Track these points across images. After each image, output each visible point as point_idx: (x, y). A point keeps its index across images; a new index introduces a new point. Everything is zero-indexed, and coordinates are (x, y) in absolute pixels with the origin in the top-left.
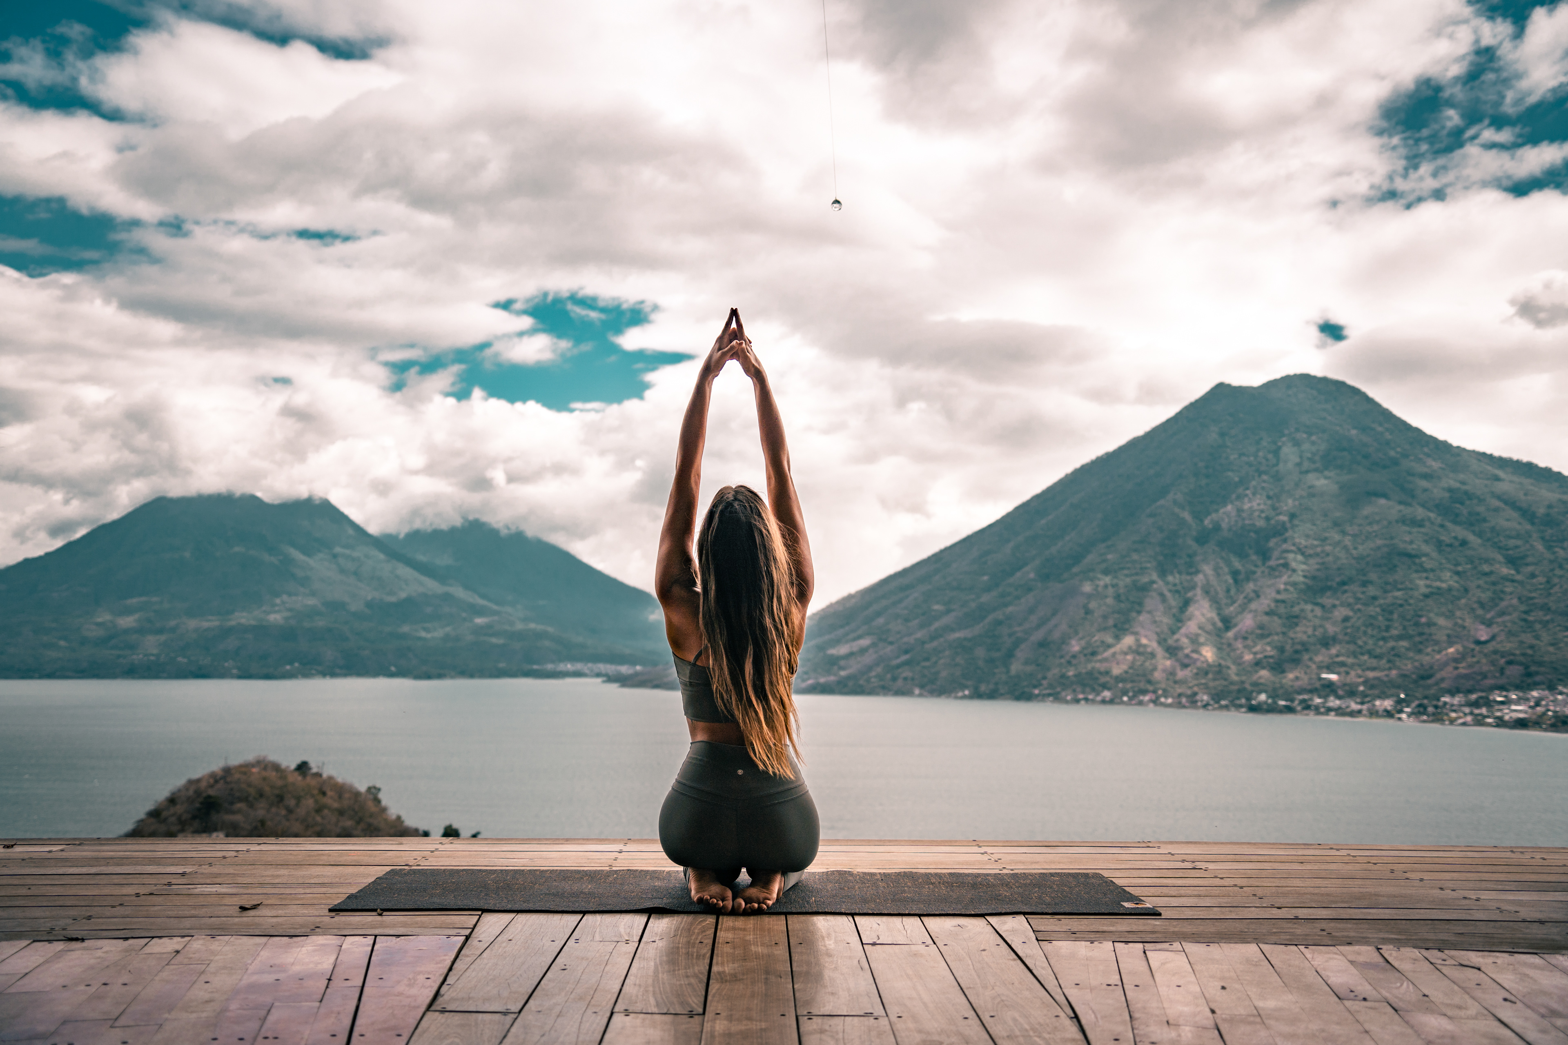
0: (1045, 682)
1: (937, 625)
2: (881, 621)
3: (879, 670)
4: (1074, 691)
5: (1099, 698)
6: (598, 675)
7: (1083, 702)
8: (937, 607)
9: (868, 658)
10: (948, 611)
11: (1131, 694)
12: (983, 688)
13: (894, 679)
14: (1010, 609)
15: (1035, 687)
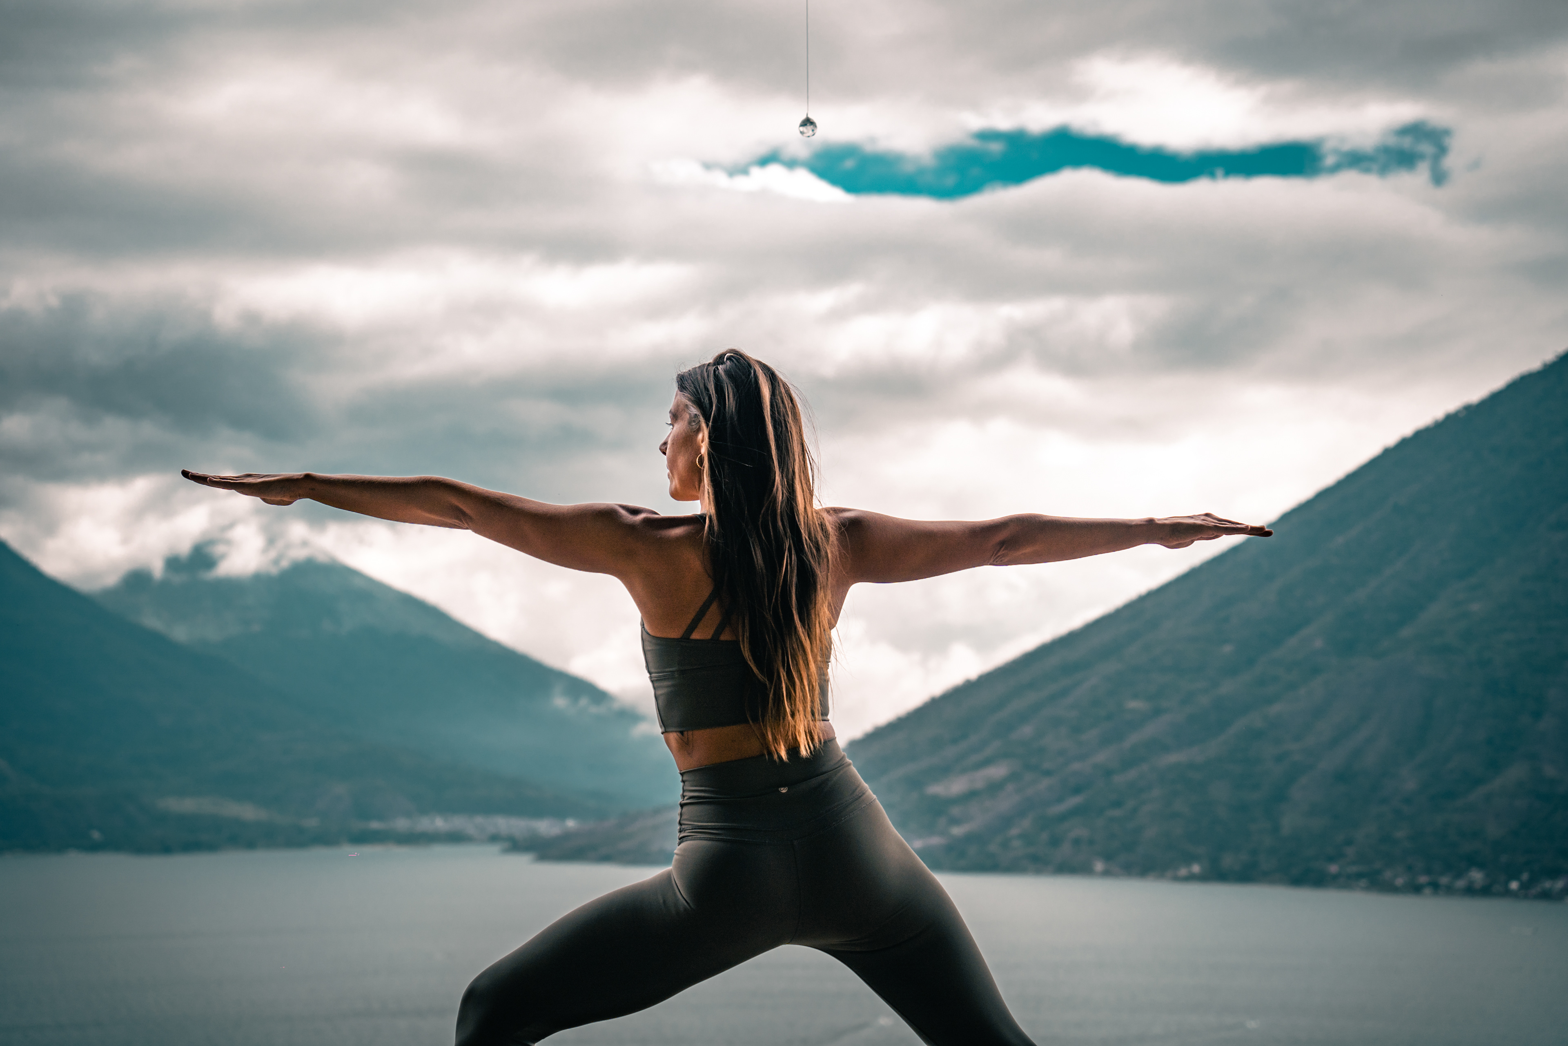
0: (1350, 851)
1: (1134, 738)
2: (1027, 731)
3: (1026, 824)
4: (1410, 868)
5: (1461, 883)
6: (494, 838)
7: (1427, 891)
8: (1134, 704)
9: (1005, 803)
10: (1157, 712)
11: (1525, 876)
12: (1228, 861)
13: (1055, 842)
14: (1276, 709)
15: (1331, 859)
